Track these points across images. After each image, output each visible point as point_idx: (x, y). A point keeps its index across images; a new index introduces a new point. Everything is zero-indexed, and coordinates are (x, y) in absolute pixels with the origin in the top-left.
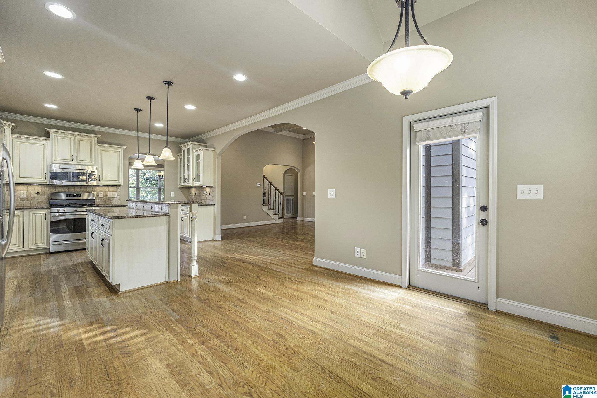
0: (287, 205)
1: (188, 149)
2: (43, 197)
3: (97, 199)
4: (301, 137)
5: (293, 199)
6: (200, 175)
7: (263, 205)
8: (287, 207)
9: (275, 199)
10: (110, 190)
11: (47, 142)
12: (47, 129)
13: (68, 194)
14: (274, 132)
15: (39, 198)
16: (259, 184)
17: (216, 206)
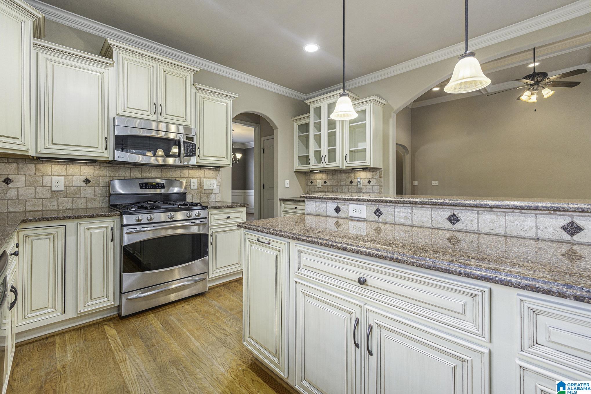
2: (97, 189)
6: (367, 148)
10: (207, 175)
11: (108, 70)
12: (110, 42)
13: (142, 183)
15: (88, 191)
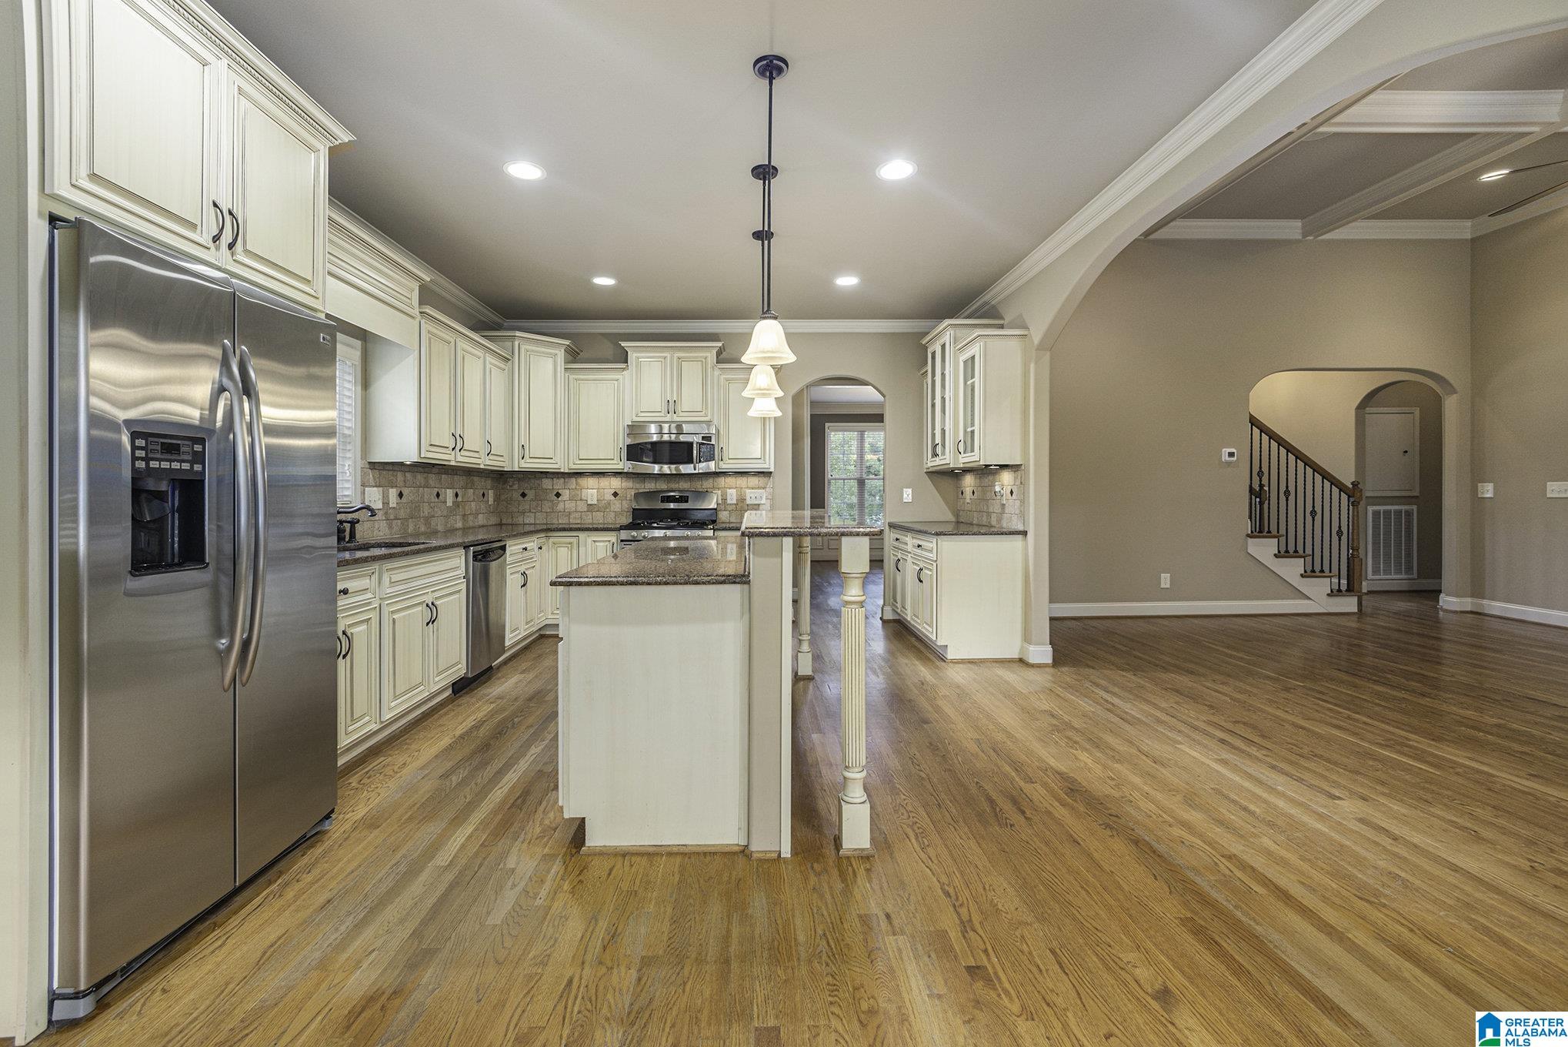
0: (1376, 535)
1: (943, 347)
2: (624, 502)
3: (722, 507)
4: (1463, 230)
5: (1409, 514)
6: (976, 428)
7: (1248, 536)
8: (1376, 543)
9: (1313, 513)
10: (751, 483)
11: (623, 373)
12: (623, 344)
13: (664, 497)
14: (1305, 235)
15: (617, 504)
16: (1231, 455)
17: (1030, 535)
